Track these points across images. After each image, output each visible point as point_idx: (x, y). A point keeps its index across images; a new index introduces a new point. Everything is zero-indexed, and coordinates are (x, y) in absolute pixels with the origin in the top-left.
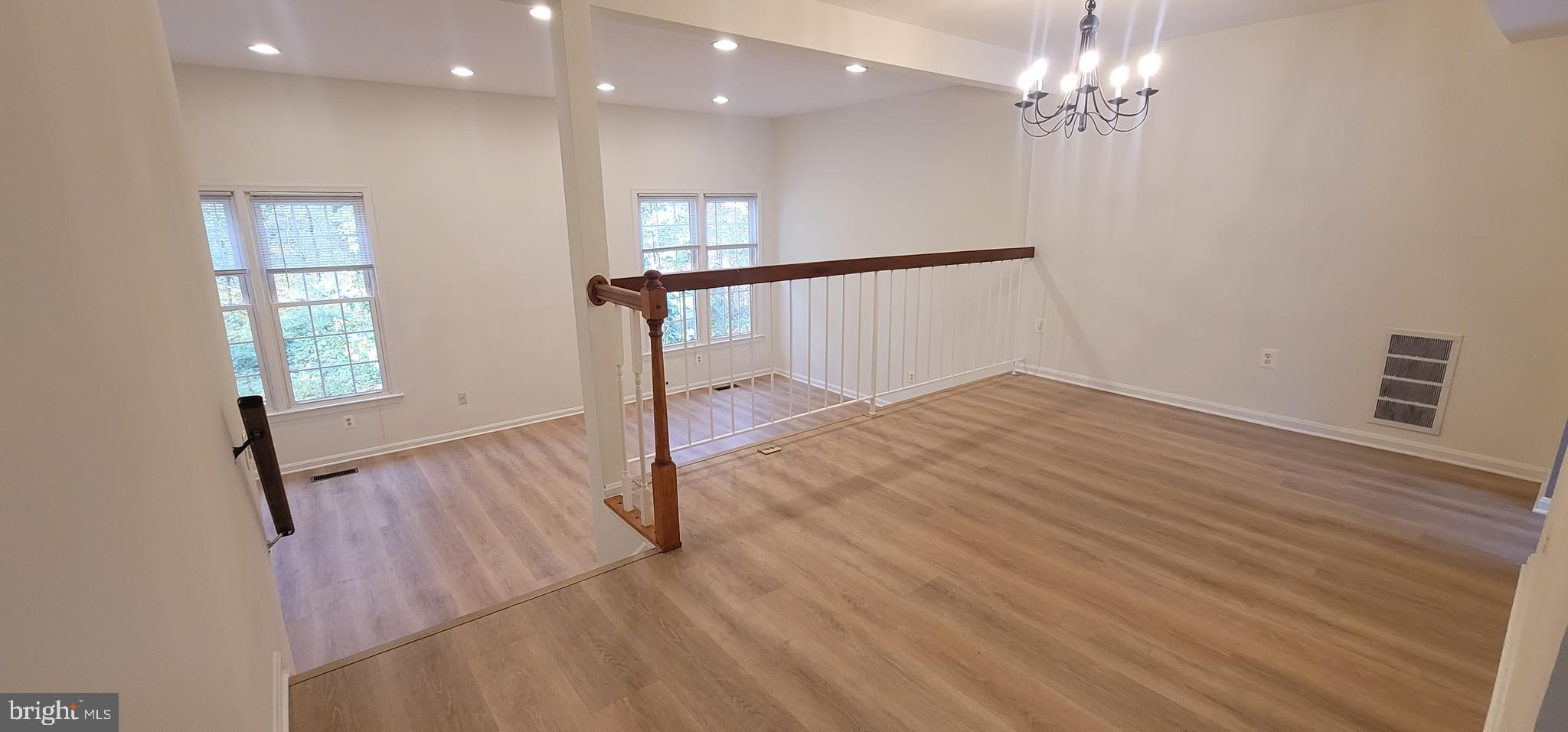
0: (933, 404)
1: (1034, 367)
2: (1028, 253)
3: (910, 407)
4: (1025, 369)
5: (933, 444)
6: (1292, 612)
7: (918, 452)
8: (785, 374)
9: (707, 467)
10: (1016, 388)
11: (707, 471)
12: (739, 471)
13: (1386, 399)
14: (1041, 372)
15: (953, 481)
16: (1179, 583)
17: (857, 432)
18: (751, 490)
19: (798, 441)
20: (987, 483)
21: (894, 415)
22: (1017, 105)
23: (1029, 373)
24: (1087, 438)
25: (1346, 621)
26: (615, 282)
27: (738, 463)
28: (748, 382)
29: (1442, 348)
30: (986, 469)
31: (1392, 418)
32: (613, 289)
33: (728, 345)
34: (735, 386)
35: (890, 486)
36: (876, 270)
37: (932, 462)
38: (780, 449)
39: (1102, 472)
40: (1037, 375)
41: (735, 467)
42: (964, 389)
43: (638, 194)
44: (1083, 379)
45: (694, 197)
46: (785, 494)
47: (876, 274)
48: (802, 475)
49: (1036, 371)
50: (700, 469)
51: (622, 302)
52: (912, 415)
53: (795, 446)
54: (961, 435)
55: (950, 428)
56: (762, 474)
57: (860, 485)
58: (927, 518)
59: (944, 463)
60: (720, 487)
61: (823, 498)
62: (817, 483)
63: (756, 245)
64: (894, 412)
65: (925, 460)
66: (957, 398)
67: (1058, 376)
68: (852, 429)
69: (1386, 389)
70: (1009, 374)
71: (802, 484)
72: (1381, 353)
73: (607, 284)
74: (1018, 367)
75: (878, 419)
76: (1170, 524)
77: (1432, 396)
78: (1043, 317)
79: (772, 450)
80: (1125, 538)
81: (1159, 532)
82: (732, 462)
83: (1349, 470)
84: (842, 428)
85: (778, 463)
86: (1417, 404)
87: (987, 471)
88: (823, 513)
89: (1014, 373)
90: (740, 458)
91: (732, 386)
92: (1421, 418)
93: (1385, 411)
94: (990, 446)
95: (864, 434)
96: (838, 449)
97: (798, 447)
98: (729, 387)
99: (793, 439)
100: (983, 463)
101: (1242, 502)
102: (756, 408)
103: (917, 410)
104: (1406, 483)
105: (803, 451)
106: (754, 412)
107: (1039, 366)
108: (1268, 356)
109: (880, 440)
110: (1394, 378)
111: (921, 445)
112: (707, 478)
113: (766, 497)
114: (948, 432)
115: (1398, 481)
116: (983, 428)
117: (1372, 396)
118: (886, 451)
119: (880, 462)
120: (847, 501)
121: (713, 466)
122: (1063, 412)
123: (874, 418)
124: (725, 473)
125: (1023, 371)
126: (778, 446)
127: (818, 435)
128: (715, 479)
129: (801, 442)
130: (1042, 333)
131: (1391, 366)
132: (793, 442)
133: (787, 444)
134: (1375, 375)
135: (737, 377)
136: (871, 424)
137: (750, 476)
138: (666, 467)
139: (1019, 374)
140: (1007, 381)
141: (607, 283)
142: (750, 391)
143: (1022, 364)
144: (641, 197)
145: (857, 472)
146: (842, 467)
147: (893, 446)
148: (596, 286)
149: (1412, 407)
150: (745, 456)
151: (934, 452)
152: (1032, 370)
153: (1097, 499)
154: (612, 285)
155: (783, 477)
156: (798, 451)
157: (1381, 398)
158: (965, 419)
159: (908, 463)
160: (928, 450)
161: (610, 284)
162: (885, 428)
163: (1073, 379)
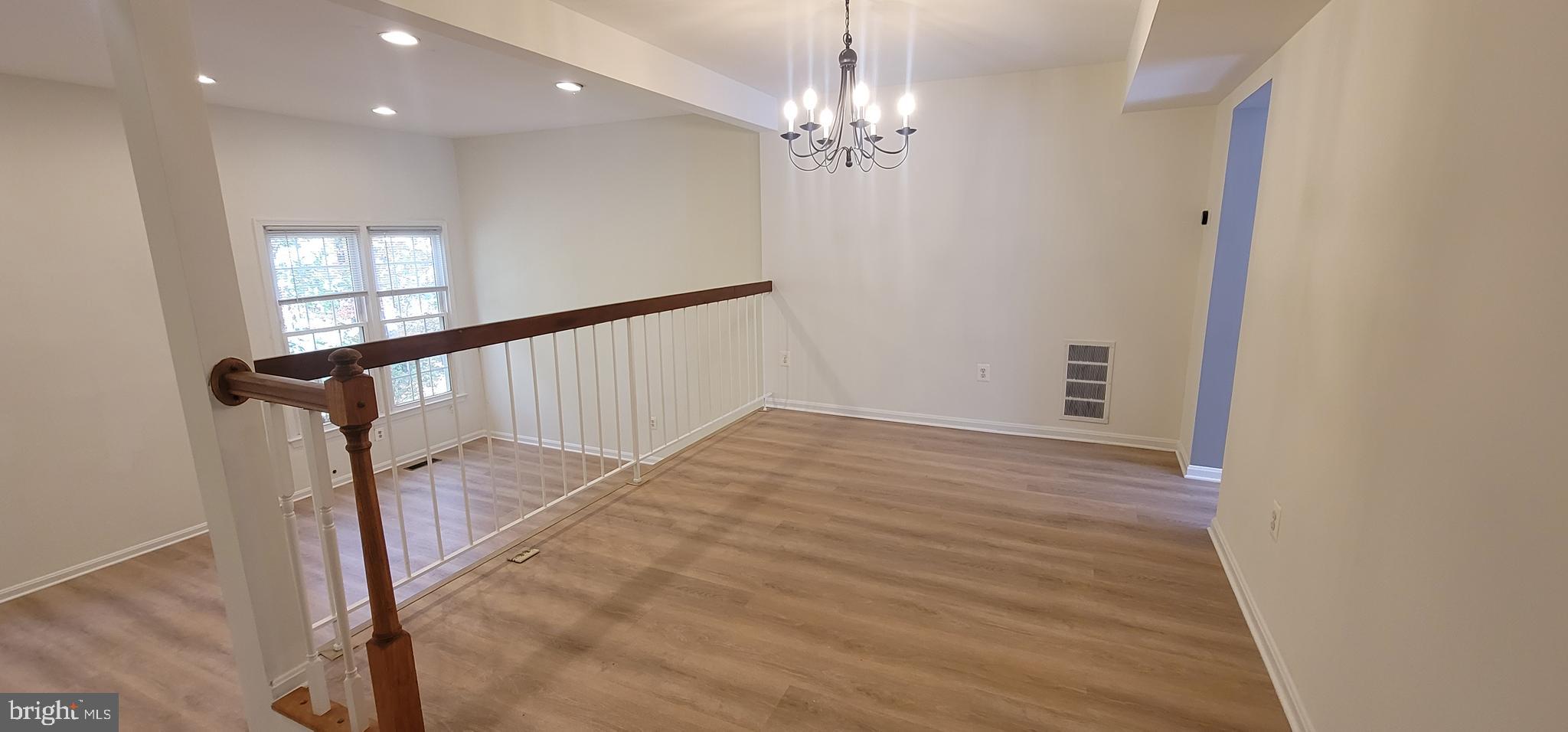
0: (698, 457)
1: (783, 401)
2: (766, 287)
3: (677, 465)
4: (774, 403)
5: (717, 507)
6: (1101, 622)
7: (705, 521)
8: (507, 437)
9: (438, 602)
10: (773, 425)
11: (439, 607)
12: (488, 597)
13: (1070, 398)
14: (792, 405)
15: (755, 550)
16: (1006, 619)
17: (626, 507)
18: (514, 622)
19: (558, 533)
20: (790, 544)
21: (661, 478)
22: (783, 136)
23: (779, 407)
24: (859, 471)
25: (1141, 618)
26: (263, 366)
27: (484, 585)
28: (453, 452)
29: (1101, 353)
30: (782, 526)
31: (1076, 414)
32: (261, 380)
33: (420, 411)
34: (434, 460)
35: (690, 574)
36: (628, 317)
37: (725, 530)
38: (537, 551)
39: (889, 507)
40: (787, 408)
41: (481, 592)
42: (724, 434)
43: (264, 227)
44: (830, 408)
45: (352, 230)
46: (564, 617)
47: (628, 321)
48: (578, 583)
49: (786, 404)
50: (428, 609)
51: (282, 398)
52: (680, 475)
53: (555, 543)
54: (742, 490)
55: (727, 484)
56: (523, 593)
57: (654, 581)
58: (747, 607)
59: (737, 528)
60: (467, 629)
61: (615, 611)
62: (600, 589)
63: (445, 288)
64: (661, 474)
65: (715, 528)
66: (720, 446)
67: (807, 407)
68: (618, 506)
69: (1071, 390)
70: (760, 410)
71: (582, 598)
72: (1063, 361)
73: (250, 370)
74: (768, 402)
75: (646, 486)
76: (968, 552)
77: (1100, 392)
78: (787, 350)
79: (524, 557)
80: (944, 579)
81: (964, 564)
82: (474, 586)
83: (1062, 464)
84: (606, 506)
85: (541, 573)
86: (1091, 400)
87: (783, 529)
88: (621, 633)
89: (765, 409)
90: (484, 576)
91: (430, 461)
92: (1094, 411)
93: (1071, 409)
94: (775, 497)
95: (635, 509)
96: (612, 536)
97: (560, 543)
98: (425, 463)
99: (550, 532)
100: (777, 520)
101: (1010, 513)
102: (469, 485)
103: (684, 467)
104: (1103, 470)
105: (567, 547)
106: (466, 491)
107: (787, 399)
108: (983, 370)
109: (657, 514)
110: (1074, 380)
111: (705, 510)
112: (443, 620)
113: (538, 630)
114: (729, 489)
115: (1096, 468)
116: (761, 478)
117: (1061, 398)
118: (668, 526)
119: (666, 543)
120: (647, 607)
121: (449, 596)
122: (827, 446)
123: (641, 485)
124: (467, 604)
125: (772, 406)
126: (533, 548)
127: (581, 521)
128: (455, 619)
129: (561, 536)
130: (787, 366)
131: (1073, 371)
132: (552, 537)
133: (544, 542)
134: (1062, 380)
135: (436, 449)
136: (639, 494)
137: (507, 602)
138: (394, 644)
139: (770, 409)
140: (761, 418)
141: (248, 369)
142: (457, 464)
143: (771, 399)
144: (269, 230)
145: (644, 563)
146: (625, 559)
147: (675, 517)
148: (227, 376)
149: (1088, 403)
150: (492, 572)
151: (719, 517)
152: (781, 404)
153: (898, 539)
154: (256, 372)
155: (552, 591)
156: (562, 548)
157: (1067, 398)
158: (741, 469)
159: (698, 537)
160: (715, 516)
161: (254, 371)
162: (659, 497)
163: (821, 408)
